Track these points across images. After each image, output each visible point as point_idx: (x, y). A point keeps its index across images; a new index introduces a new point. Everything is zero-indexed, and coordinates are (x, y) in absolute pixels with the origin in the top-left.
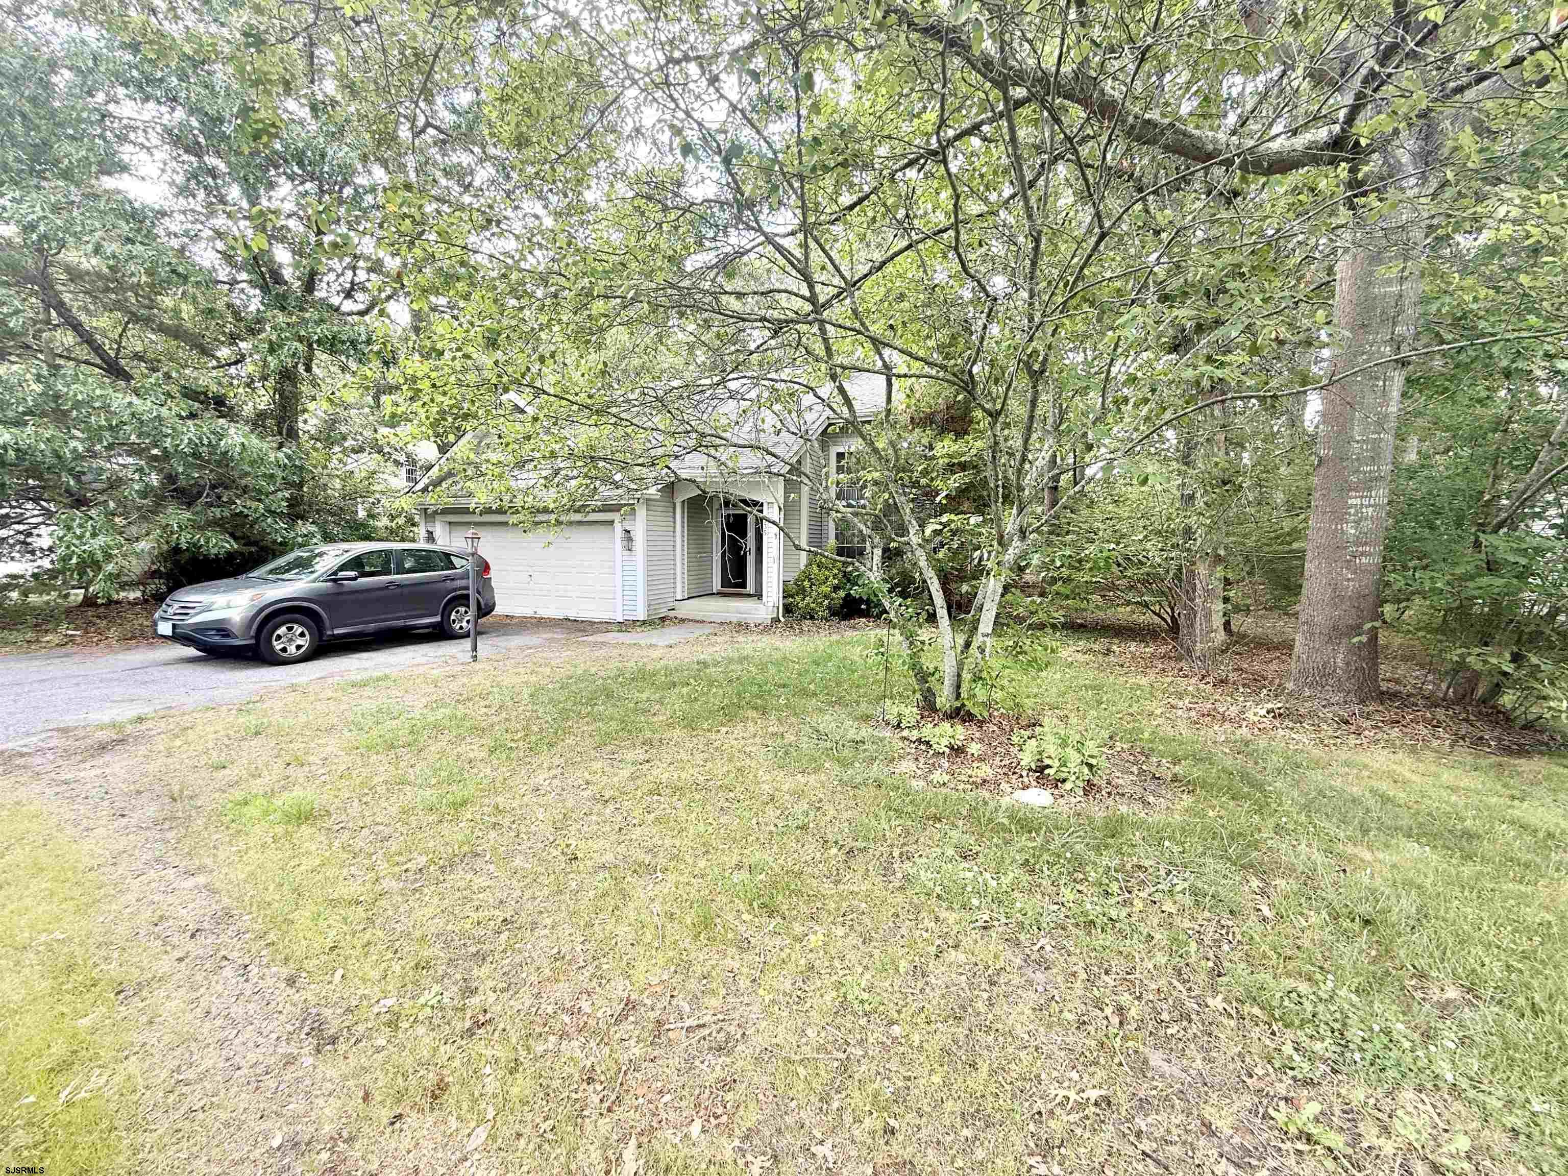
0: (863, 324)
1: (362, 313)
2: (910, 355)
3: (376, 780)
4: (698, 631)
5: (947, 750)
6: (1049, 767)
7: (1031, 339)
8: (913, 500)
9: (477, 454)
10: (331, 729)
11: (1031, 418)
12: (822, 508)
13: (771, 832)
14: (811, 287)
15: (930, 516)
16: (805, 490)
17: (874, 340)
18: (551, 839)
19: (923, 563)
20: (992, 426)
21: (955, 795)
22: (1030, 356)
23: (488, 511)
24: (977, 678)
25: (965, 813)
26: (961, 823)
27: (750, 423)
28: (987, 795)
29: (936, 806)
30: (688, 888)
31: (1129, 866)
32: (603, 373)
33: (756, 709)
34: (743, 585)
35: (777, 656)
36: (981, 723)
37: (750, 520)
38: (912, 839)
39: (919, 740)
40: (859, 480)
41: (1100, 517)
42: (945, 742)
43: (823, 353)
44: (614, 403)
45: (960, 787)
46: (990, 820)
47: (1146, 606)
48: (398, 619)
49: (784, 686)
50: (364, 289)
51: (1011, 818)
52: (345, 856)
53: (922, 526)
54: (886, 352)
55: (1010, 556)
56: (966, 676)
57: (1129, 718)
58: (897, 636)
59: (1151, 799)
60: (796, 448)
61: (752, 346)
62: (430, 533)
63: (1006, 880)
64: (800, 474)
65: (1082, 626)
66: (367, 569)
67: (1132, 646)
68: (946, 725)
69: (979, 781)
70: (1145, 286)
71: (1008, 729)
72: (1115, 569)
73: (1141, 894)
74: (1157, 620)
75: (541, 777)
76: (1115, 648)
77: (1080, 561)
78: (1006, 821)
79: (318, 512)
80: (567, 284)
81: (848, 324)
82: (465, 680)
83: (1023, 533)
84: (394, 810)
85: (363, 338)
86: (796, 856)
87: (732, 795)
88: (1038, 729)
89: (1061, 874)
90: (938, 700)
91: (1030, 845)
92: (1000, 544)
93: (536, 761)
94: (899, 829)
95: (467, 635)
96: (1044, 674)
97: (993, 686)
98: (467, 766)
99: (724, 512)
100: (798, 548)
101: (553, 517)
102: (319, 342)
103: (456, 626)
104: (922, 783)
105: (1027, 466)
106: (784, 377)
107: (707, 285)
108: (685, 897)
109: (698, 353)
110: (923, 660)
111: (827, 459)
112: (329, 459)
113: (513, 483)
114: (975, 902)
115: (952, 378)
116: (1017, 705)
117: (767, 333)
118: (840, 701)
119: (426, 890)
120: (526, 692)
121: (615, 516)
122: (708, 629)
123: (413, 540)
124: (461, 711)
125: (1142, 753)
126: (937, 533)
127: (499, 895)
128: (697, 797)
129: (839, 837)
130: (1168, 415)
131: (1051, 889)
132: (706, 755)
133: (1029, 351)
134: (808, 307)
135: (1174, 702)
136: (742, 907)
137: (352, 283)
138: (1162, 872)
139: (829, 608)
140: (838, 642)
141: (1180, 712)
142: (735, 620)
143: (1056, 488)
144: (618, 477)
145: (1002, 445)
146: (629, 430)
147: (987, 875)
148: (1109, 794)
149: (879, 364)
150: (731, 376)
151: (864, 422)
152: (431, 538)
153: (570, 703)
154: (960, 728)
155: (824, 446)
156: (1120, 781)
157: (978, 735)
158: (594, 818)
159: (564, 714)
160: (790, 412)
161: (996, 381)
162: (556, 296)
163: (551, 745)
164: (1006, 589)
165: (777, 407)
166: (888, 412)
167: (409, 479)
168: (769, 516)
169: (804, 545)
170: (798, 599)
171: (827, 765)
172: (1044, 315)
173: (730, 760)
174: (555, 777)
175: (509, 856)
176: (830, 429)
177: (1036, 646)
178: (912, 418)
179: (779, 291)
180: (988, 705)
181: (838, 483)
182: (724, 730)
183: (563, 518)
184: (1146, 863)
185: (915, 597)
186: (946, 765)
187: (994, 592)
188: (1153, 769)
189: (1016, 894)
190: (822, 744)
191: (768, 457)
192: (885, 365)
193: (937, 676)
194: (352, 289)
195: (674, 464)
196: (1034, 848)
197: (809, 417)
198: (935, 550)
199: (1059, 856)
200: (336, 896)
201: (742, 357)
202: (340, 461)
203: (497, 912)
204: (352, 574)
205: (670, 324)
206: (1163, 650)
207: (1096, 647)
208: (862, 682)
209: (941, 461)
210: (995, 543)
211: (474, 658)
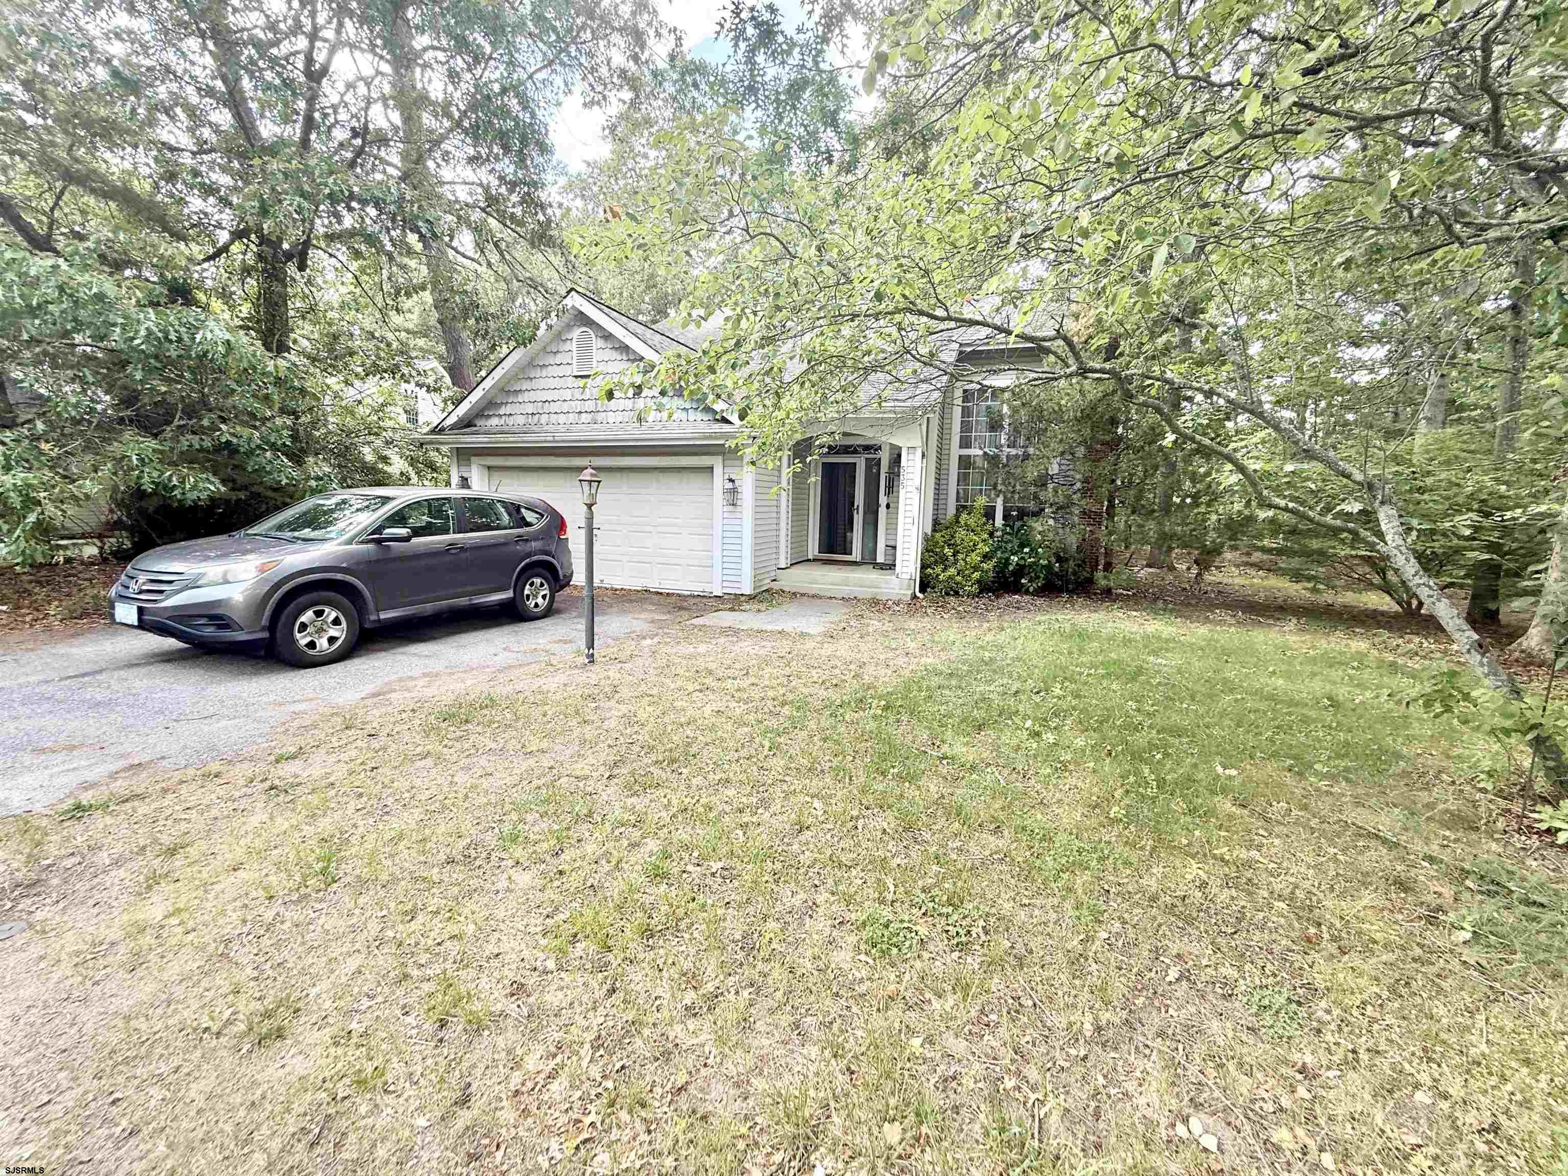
34: (848, 550)
48: (464, 595)
62: (464, 480)
95: (543, 615)
103: (531, 604)
121: (717, 462)
123: (448, 488)
139: (980, 581)
142: (864, 596)
152: (465, 483)
168: (909, 464)
170: (938, 570)
204: (403, 531)
211: (591, 658)
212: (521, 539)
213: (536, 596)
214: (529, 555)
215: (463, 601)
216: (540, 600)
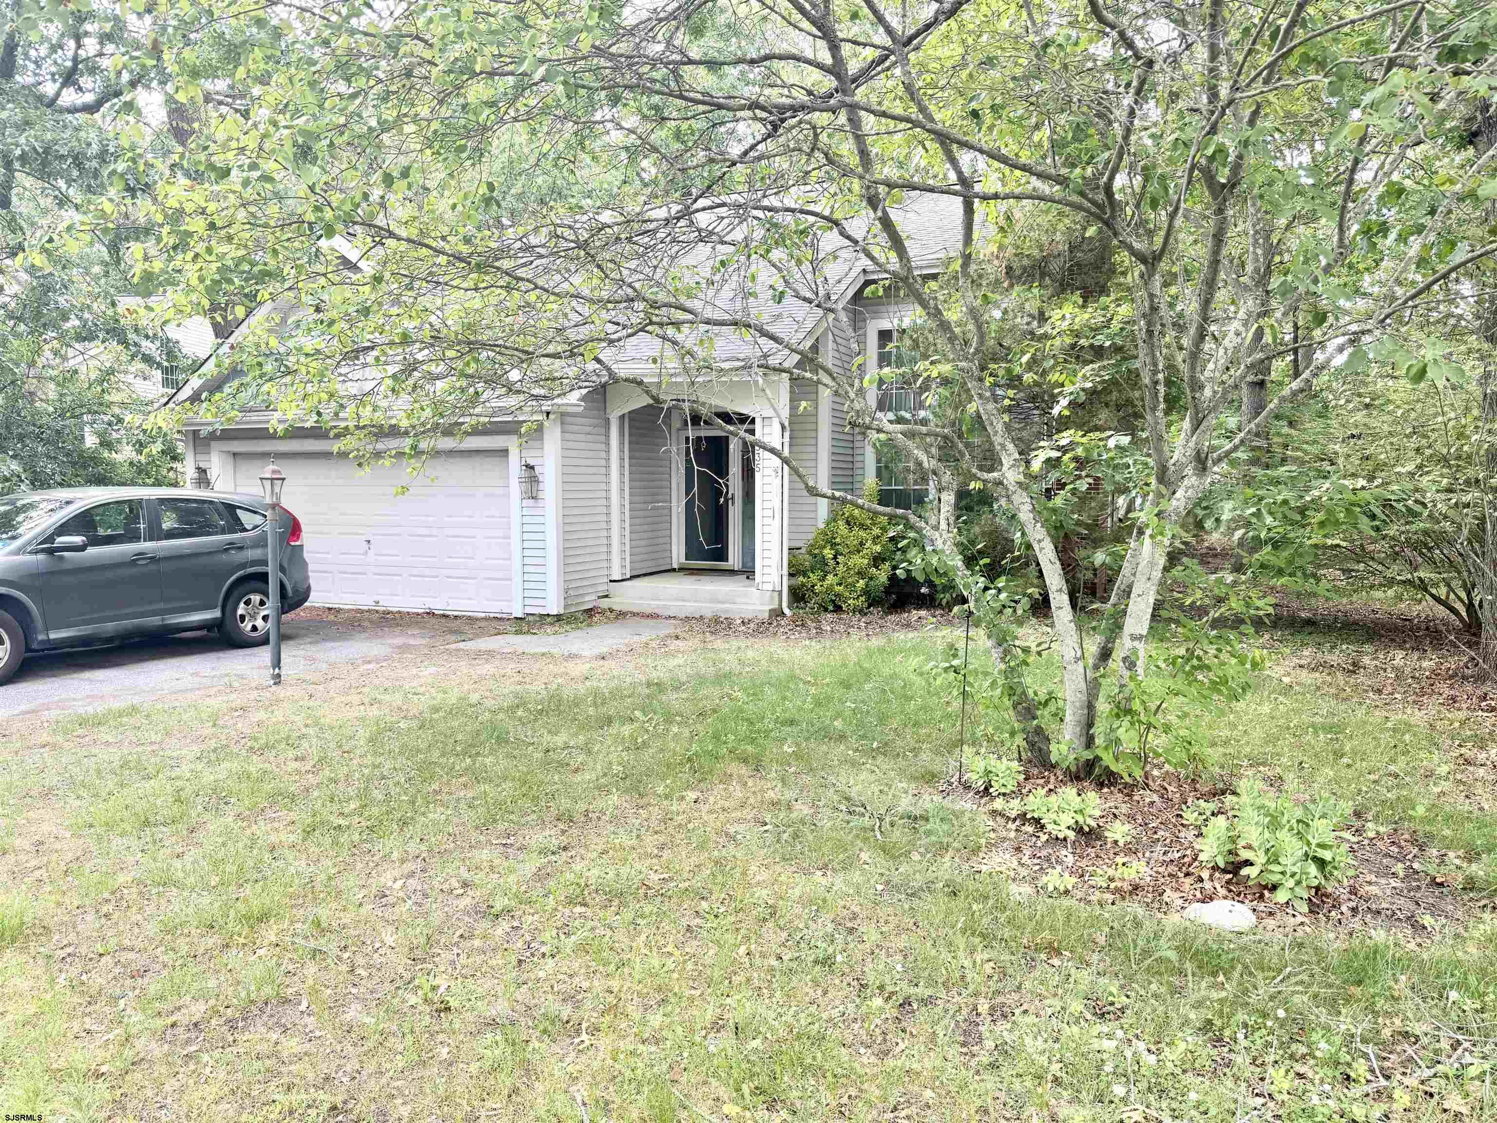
0: (923, 109)
1: (91, 109)
2: (1004, 160)
3: (122, 878)
4: (648, 633)
5: (1071, 835)
6: (1248, 863)
7: (1213, 130)
8: (1009, 410)
9: (281, 339)
10: (48, 793)
11: (1215, 263)
12: (853, 425)
13: (772, 969)
14: (834, 48)
15: (1039, 436)
16: (825, 394)
17: (944, 139)
18: (407, 976)
19: (1025, 515)
20: (1146, 277)
21: (1084, 912)
22: (1212, 159)
23: (296, 433)
24: (1123, 710)
25: (1102, 940)
26: (1095, 957)
27: (733, 282)
28: (1140, 911)
29: (1052, 929)
30: (632, 1060)
31: (1387, 1033)
32: (488, 201)
33: (745, 761)
34: (721, 555)
35: (778, 672)
36: (1129, 790)
37: (734, 447)
38: (1011, 984)
39: (1022, 816)
40: (916, 376)
41: (1340, 434)
42: (1067, 819)
43: (854, 160)
44: (504, 252)
45: (1096, 897)
46: (1146, 953)
47: (1422, 586)
48: (154, 613)
49: (792, 722)
50: (93, 70)
51: (1182, 950)
52: (76, 999)
53: (1025, 452)
54: (965, 158)
55: (1180, 500)
56: (1103, 707)
57: (1391, 782)
58: (981, 638)
59: (1427, 920)
60: (809, 325)
61: (735, 150)
62: (202, 471)
63: (1172, 1055)
64: (818, 368)
65: (1309, 622)
66: (101, 532)
67: (1399, 657)
68: (1070, 792)
69: (1127, 887)
70: (1415, 31)
71: (1177, 797)
72: (1365, 524)
73: (1407, 1081)
74: (1441, 611)
75: (389, 875)
76: (1366, 660)
77: (1302, 511)
78: (1172, 955)
79: (21, 438)
80: (427, 54)
81: (899, 111)
82: (261, 715)
83: (1201, 462)
84: (152, 929)
85: (95, 148)
86: (813, 1009)
87: (704, 905)
88: (1229, 799)
89: (1268, 1045)
90: (1053, 747)
91: (1215, 995)
92: (1161, 480)
93: (381, 846)
94: (988, 968)
95: (264, 641)
96: (1240, 705)
97: (1149, 726)
98: (267, 857)
99: (691, 433)
100: (813, 492)
101: (406, 443)
102: (23, 158)
103: (247, 626)
104: (1027, 889)
105: (1208, 345)
106: (789, 203)
107: (656, 49)
108: (628, 1074)
109: (645, 163)
110: (1028, 680)
111: (862, 341)
112: (38, 352)
113: (341, 389)
114: (1119, 1090)
115: (1075, 198)
116: (1193, 758)
117: (760, 130)
118: (885, 749)
119: (205, 1058)
120: (363, 734)
121: (511, 443)
122: (668, 629)
123: (175, 485)
124: (255, 766)
125: (1414, 842)
126: (1052, 464)
127: (324, 1068)
128: (647, 909)
129: (887, 979)
130: (1461, 254)
131: (1250, 1072)
132: (662, 838)
133: (1210, 151)
134: (829, 83)
135: (1468, 754)
136: (723, 1092)
137: (75, 60)
138: (1445, 1045)
139: (866, 592)
140: (881, 650)
141: (1481, 771)
142: (709, 614)
143: (1261, 384)
144: (515, 375)
145: (1164, 310)
146: (532, 297)
147: (1141, 1046)
148: (1355, 910)
149: (953, 176)
150: (702, 203)
151: (926, 278)
152: (203, 478)
153: (436, 754)
154: (1092, 796)
155: (857, 321)
156: (1373, 890)
157: (1124, 809)
158: (477, 943)
159: (427, 771)
160: (799, 262)
161: (1154, 204)
162: (409, 74)
163: (404, 823)
164: (1173, 558)
165: (777, 254)
166: (967, 258)
167: (166, 383)
168: (766, 440)
169: (824, 486)
170: (813, 577)
171: (864, 856)
172: (1235, 88)
173: (702, 847)
174: (412, 874)
175: (338, 1005)
176: (868, 291)
177: (1224, 656)
178: (1009, 269)
179: (781, 58)
180: (1142, 758)
181: (881, 382)
182: (692, 795)
183: (423, 445)
184: (1418, 1029)
185: (1012, 573)
186: (1070, 860)
187: (1152, 564)
188: (1432, 870)
189: (1189, 1079)
190: (856, 821)
191: (763, 341)
192: (963, 180)
193: (1052, 708)
194: (74, 69)
195: (607, 355)
196: (1221, 1001)
197: (832, 271)
198: (1049, 494)
199: (1265, 1016)
200: (62, 1063)
201: (718, 170)
202: (56, 353)
203: (321, 1095)
204: (78, 539)
205: (598, 116)
206: (1452, 663)
207: (1334, 658)
208: (922, 716)
209: (1057, 342)
210: (1153, 480)
211: (277, 679)
212: (231, 546)
213: (253, 617)
214: (243, 566)
215: (155, 621)
216: (259, 623)
